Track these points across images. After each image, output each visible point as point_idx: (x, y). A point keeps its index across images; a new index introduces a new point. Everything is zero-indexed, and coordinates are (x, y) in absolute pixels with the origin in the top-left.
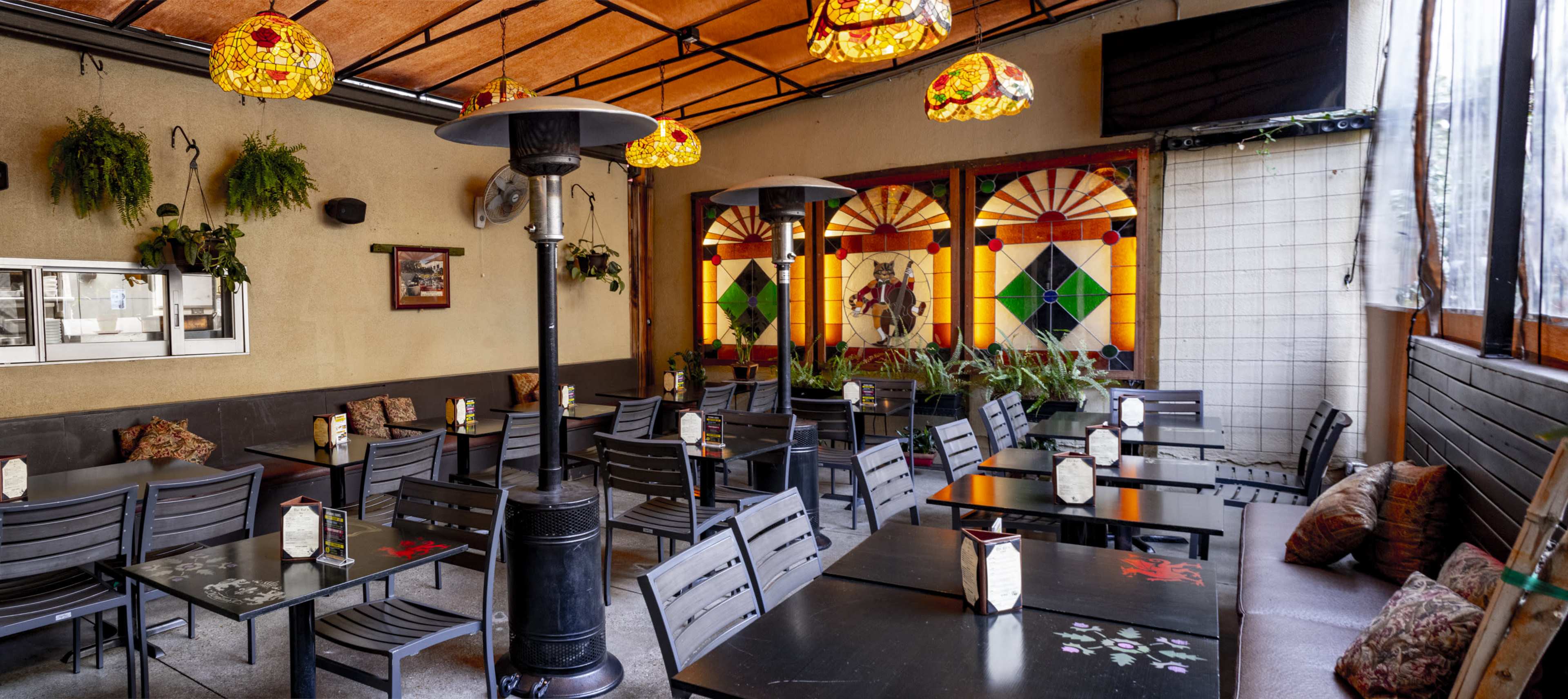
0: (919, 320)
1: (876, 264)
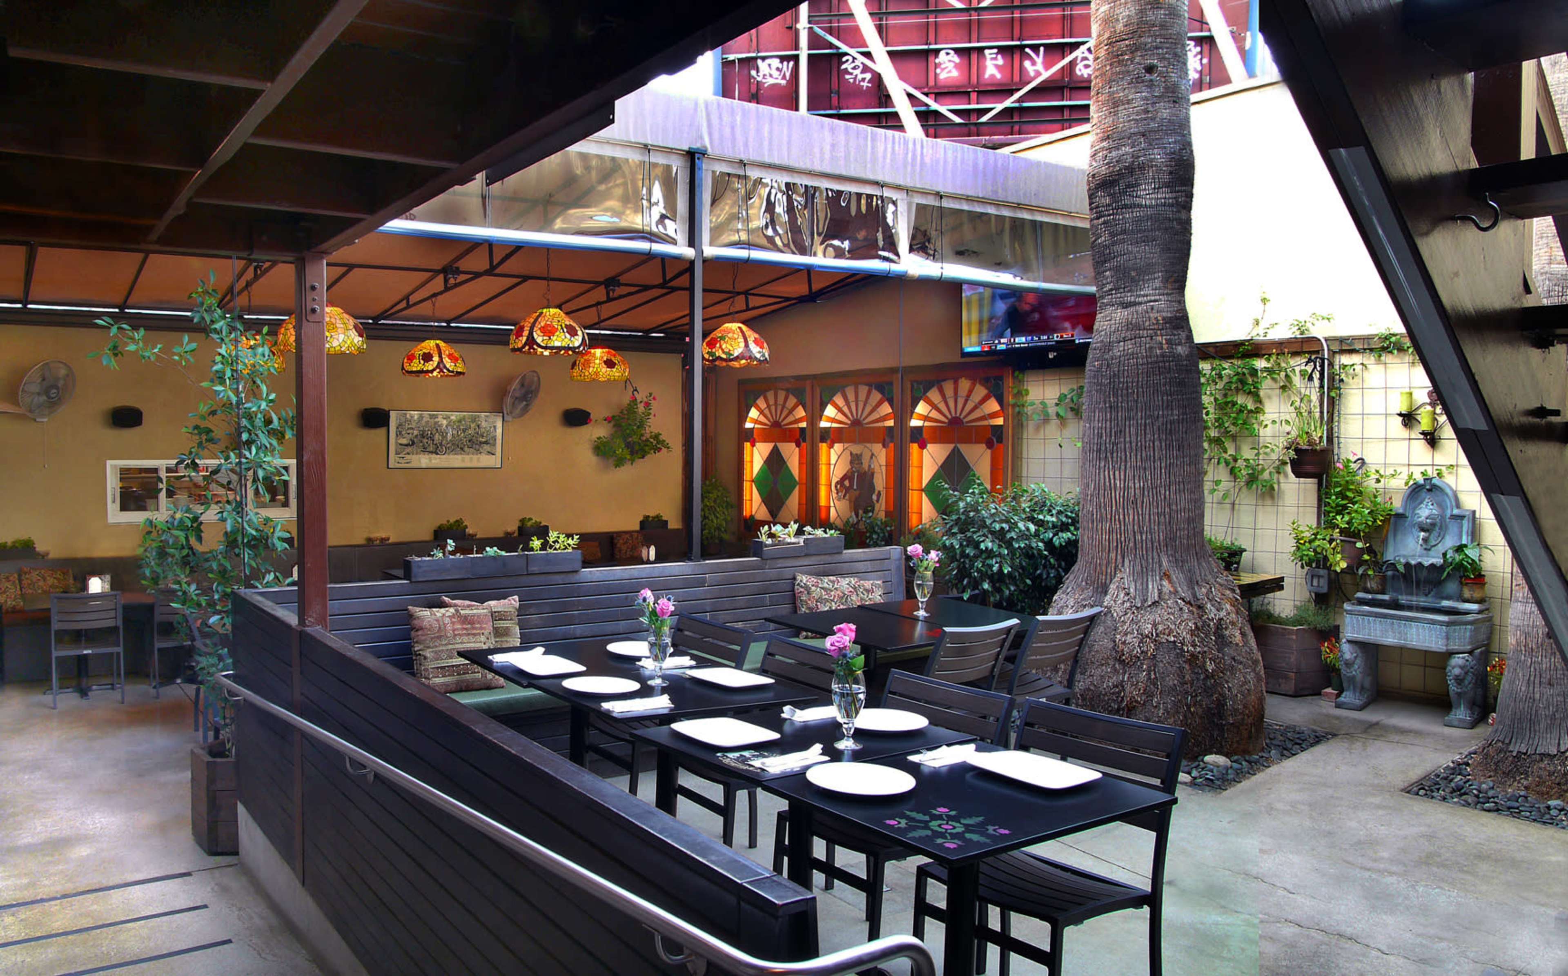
0: (877, 506)
1: (851, 454)
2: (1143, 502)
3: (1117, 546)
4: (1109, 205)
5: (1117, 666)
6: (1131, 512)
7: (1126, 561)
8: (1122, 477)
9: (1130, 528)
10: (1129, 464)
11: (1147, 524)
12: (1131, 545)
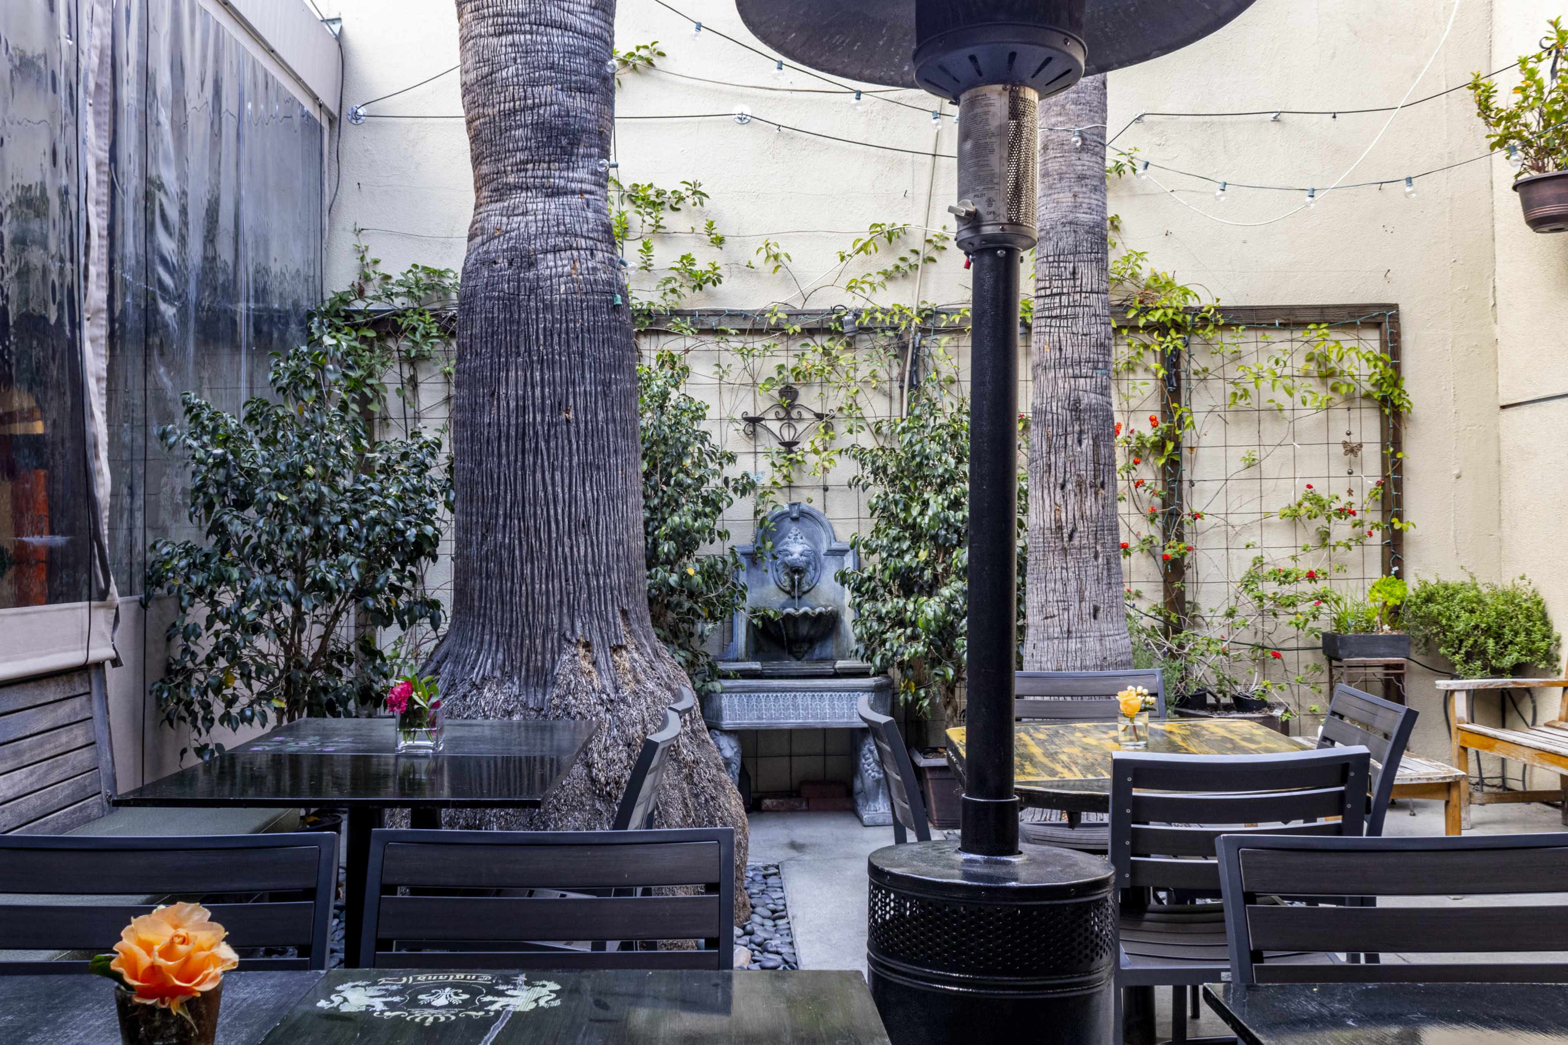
2: (598, 523)
3: (561, 601)
4: (523, 15)
5: (598, 805)
6: (581, 540)
7: (578, 624)
8: (567, 481)
9: (581, 567)
10: (575, 459)
11: (605, 561)
12: (585, 596)
